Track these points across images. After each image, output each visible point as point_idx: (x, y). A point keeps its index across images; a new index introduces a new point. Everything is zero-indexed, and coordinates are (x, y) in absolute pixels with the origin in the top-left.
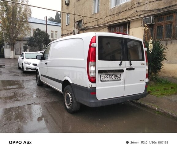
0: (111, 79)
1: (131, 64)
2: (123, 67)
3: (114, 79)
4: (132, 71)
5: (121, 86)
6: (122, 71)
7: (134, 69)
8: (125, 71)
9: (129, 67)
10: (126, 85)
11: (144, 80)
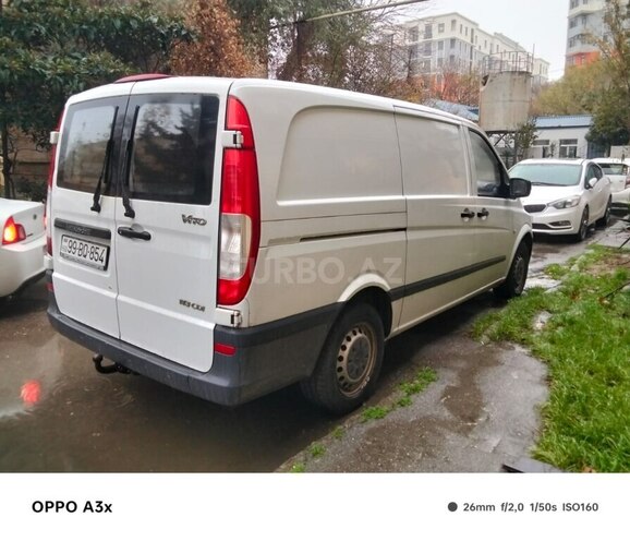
0: (82, 257)
1: (130, 213)
2: (107, 220)
3: (88, 258)
4: (140, 243)
5: (107, 293)
6: (106, 235)
7: (147, 237)
8: (115, 236)
9: (127, 223)
10: (121, 298)
11: (203, 309)
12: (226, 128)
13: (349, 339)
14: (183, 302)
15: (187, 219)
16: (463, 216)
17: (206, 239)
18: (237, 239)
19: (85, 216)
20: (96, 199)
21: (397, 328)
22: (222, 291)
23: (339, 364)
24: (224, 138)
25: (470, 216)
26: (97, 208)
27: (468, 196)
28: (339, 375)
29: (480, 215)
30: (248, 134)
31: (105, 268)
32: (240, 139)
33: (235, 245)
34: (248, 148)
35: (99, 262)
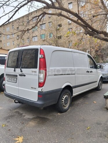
0: (11, 81)
1: (21, 71)
2: (17, 73)
3: (13, 81)
4: (23, 77)
5: (16, 87)
7: (25, 76)
8: (18, 76)
9: (21, 73)
10: (19, 88)
11: (36, 89)
12: (40, 54)
13: (65, 96)
14: (32, 88)
15: (32, 72)
16: (87, 72)
17: (37, 75)
18: (42, 75)
19: (12, 73)
20: (15, 69)
21: (74, 95)
22: (40, 85)
23: (62, 101)
24: (40, 56)
25: (89, 72)
26: (15, 71)
27: (88, 68)
28: (62, 103)
29: (91, 72)
30: (44, 55)
31: (16, 82)
32: (43, 56)
33: (42, 76)
34: (44, 58)
35: (15, 81)
